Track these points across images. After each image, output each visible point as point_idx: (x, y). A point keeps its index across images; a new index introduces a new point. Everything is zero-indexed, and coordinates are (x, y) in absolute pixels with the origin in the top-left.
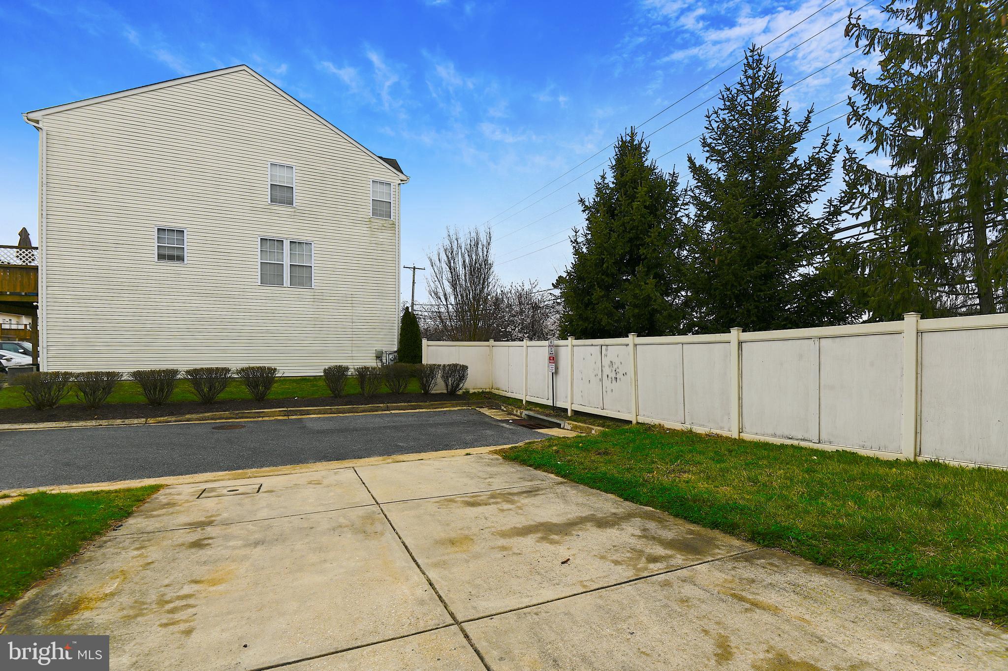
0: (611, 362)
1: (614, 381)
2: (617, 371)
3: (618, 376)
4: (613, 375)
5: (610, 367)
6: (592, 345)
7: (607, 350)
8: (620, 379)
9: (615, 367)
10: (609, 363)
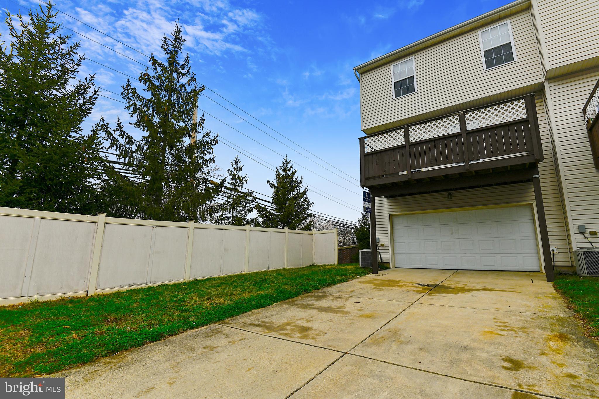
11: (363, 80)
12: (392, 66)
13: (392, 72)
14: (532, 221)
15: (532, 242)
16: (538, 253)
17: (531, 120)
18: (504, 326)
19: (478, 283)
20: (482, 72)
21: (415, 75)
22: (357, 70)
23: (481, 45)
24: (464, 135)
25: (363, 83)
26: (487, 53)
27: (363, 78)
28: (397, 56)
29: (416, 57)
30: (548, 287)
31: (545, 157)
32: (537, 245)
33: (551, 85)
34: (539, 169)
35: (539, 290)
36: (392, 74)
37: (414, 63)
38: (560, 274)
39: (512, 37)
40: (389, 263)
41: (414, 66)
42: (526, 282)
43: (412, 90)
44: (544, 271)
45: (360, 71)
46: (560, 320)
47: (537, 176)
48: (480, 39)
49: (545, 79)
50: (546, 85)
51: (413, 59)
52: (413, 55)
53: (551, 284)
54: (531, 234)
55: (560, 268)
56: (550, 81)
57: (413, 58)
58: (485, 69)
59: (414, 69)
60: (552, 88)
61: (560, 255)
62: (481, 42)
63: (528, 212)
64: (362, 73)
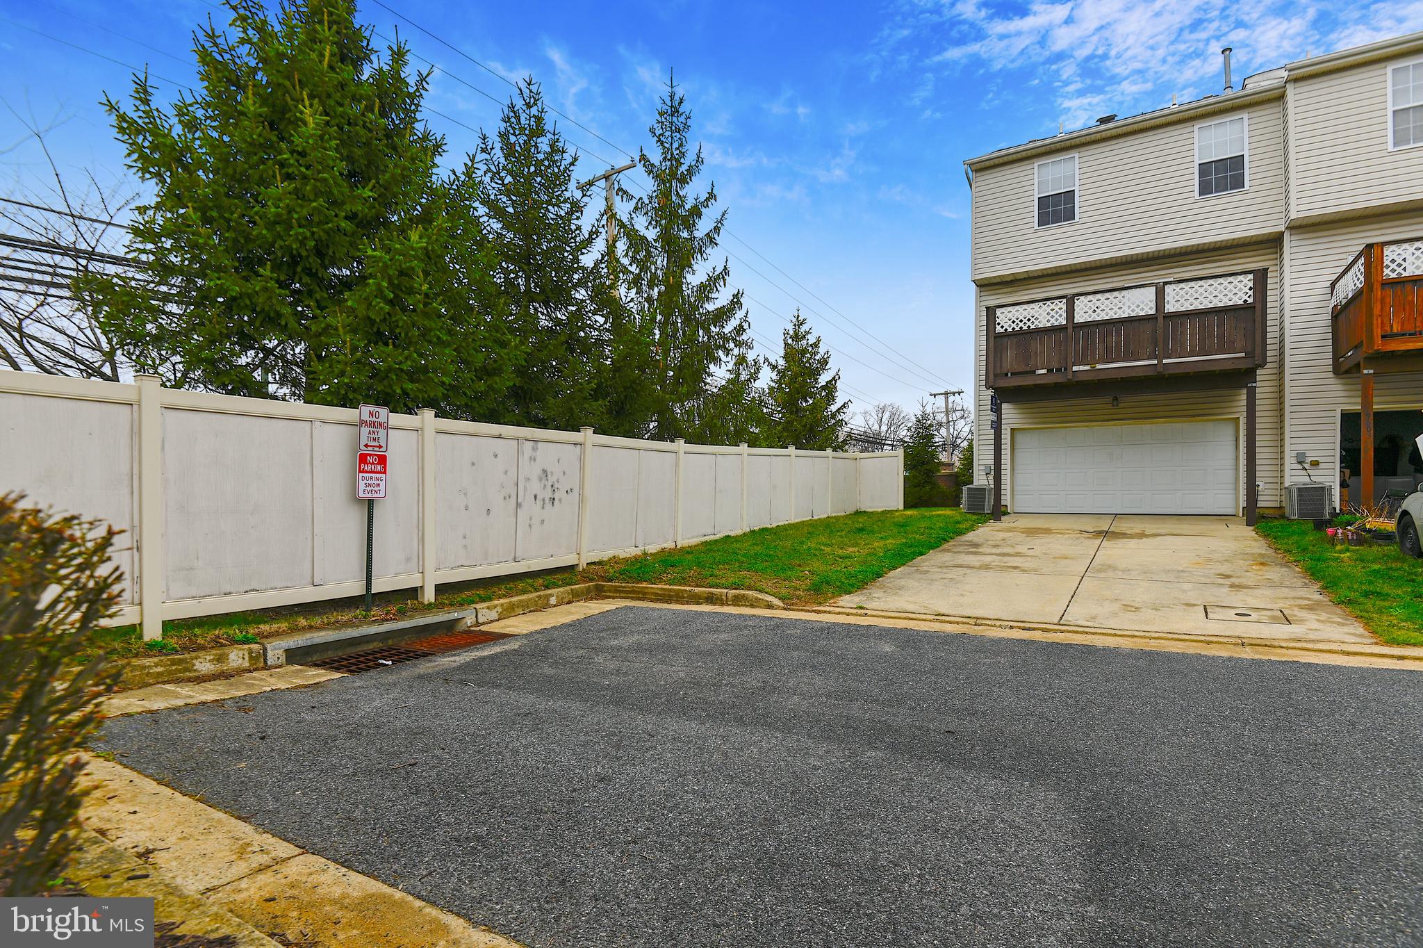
0: (544, 471)
1: (548, 505)
2: (556, 486)
3: (557, 496)
4: (548, 494)
5: (541, 480)
6: (500, 437)
7: (534, 449)
8: (560, 500)
9: (552, 479)
10: (539, 472)
11: (978, 184)
12: (1036, 165)
13: (1036, 176)
14: (1234, 443)
15: (1230, 475)
16: (1237, 489)
17: (1258, 307)
18: (1210, 560)
19: (1158, 528)
20: (1192, 200)
21: (1077, 189)
22: (970, 165)
23: (1196, 152)
24: (1160, 319)
25: (978, 189)
26: (1204, 169)
27: (978, 179)
28: (1048, 150)
29: (1082, 154)
30: (1249, 532)
31: (1269, 359)
32: (1237, 479)
33: (1293, 238)
34: (1258, 378)
35: (1238, 534)
36: (1036, 182)
37: (1077, 166)
38: (1263, 517)
39: (1246, 147)
40: (1006, 506)
41: (1077, 172)
42: (1219, 527)
43: (1070, 215)
44: (1241, 515)
45: (974, 167)
46: (1261, 555)
47: (1254, 385)
48: (1196, 141)
49: (1287, 228)
50: (1287, 237)
51: (1077, 158)
52: (1078, 150)
53: (1252, 528)
54: (1230, 463)
55: (1264, 509)
56: (1293, 232)
57: (1077, 155)
58: (1197, 196)
59: (1077, 177)
60: (1293, 244)
61: (1267, 492)
62: (1196, 147)
63: (1228, 430)
64: (976, 171)
